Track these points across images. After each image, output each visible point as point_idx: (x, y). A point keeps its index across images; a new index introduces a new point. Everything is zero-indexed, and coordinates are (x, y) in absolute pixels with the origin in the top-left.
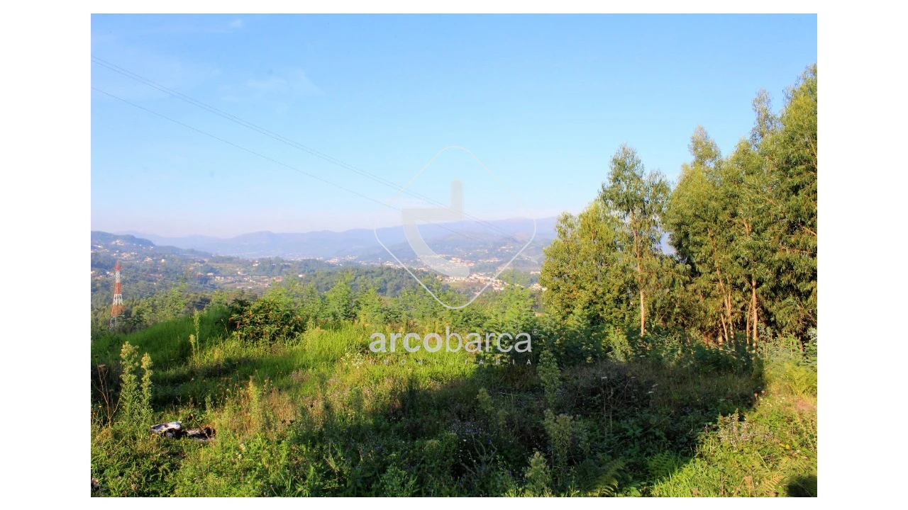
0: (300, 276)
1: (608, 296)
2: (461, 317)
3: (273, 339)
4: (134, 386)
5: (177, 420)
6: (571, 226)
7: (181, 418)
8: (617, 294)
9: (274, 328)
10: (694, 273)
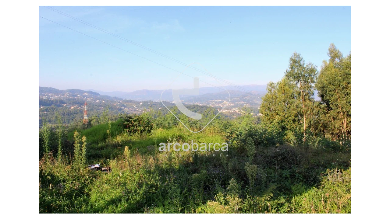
0: (160, 108)
1: (290, 118)
2: (222, 125)
3: (141, 132)
4: (79, 148)
5: (98, 164)
6: (273, 87)
7: (100, 163)
8: (294, 117)
9: (142, 128)
10: (329, 108)
